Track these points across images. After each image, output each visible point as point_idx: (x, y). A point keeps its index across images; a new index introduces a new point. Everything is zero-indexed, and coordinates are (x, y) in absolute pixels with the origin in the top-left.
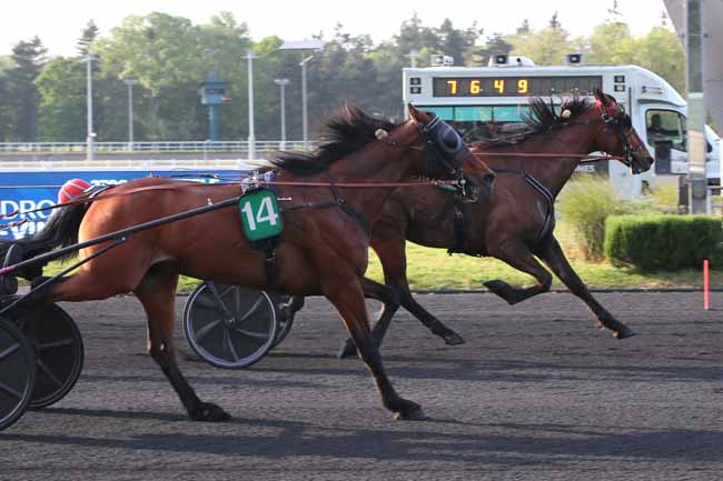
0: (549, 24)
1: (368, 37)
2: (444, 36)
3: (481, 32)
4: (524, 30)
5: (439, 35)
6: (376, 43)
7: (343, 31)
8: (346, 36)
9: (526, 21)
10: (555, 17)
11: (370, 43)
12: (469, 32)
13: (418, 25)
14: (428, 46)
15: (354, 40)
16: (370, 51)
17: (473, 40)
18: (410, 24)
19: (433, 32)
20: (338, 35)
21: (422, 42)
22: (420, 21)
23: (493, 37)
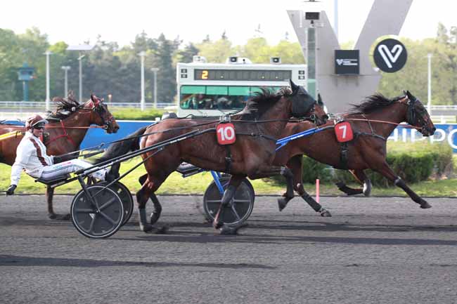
0: (221, 37)
1: (116, 43)
2: (160, 44)
3: (182, 41)
4: (206, 41)
5: (157, 43)
6: (121, 47)
7: (101, 39)
8: (103, 42)
9: (208, 36)
10: (224, 34)
11: (117, 46)
12: (175, 42)
13: (146, 37)
14: (151, 49)
15: (108, 45)
16: (117, 51)
17: (177, 45)
18: (140, 36)
19: (154, 41)
20: (98, 42)
21: (148, 47)
22: (146, 34)
23: (189, 45)
